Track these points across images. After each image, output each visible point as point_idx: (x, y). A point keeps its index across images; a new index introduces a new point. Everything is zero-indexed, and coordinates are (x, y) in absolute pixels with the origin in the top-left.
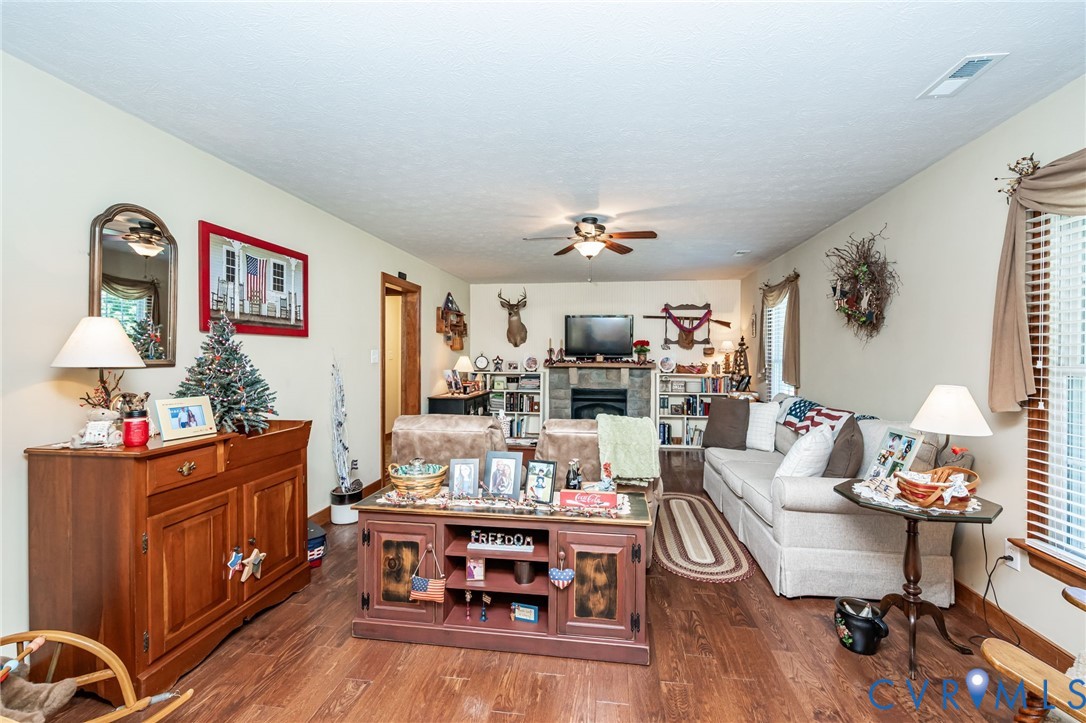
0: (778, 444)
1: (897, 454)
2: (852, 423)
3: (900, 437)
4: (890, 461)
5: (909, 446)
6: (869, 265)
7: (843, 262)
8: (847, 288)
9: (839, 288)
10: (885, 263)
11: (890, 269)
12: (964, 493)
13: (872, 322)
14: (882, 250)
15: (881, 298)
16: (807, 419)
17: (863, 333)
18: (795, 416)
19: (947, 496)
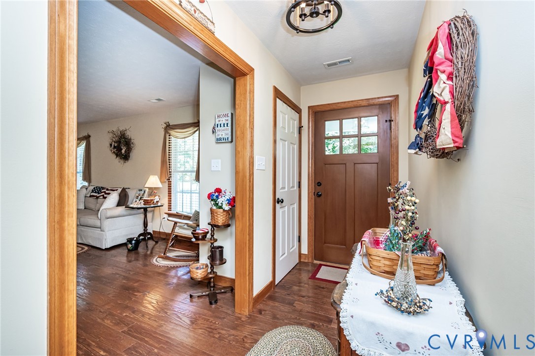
0: (86, 205)
1: (141, 195)
2: (124, 190)
3: (142, 190)
4: (139, 197)
5: (145, 192)
6: (125, 138)
7: (115, 136)
8: (116, 145)
9: (113, 145)
10: (131, 139)
11: (132, 141)
12: (158, 200)
13: (126, 157)
14: (130, 134)
15: (129, 150)
16: (103, 192)
17: (122, 161)
18: (95, 192)
19: (155, 201)
